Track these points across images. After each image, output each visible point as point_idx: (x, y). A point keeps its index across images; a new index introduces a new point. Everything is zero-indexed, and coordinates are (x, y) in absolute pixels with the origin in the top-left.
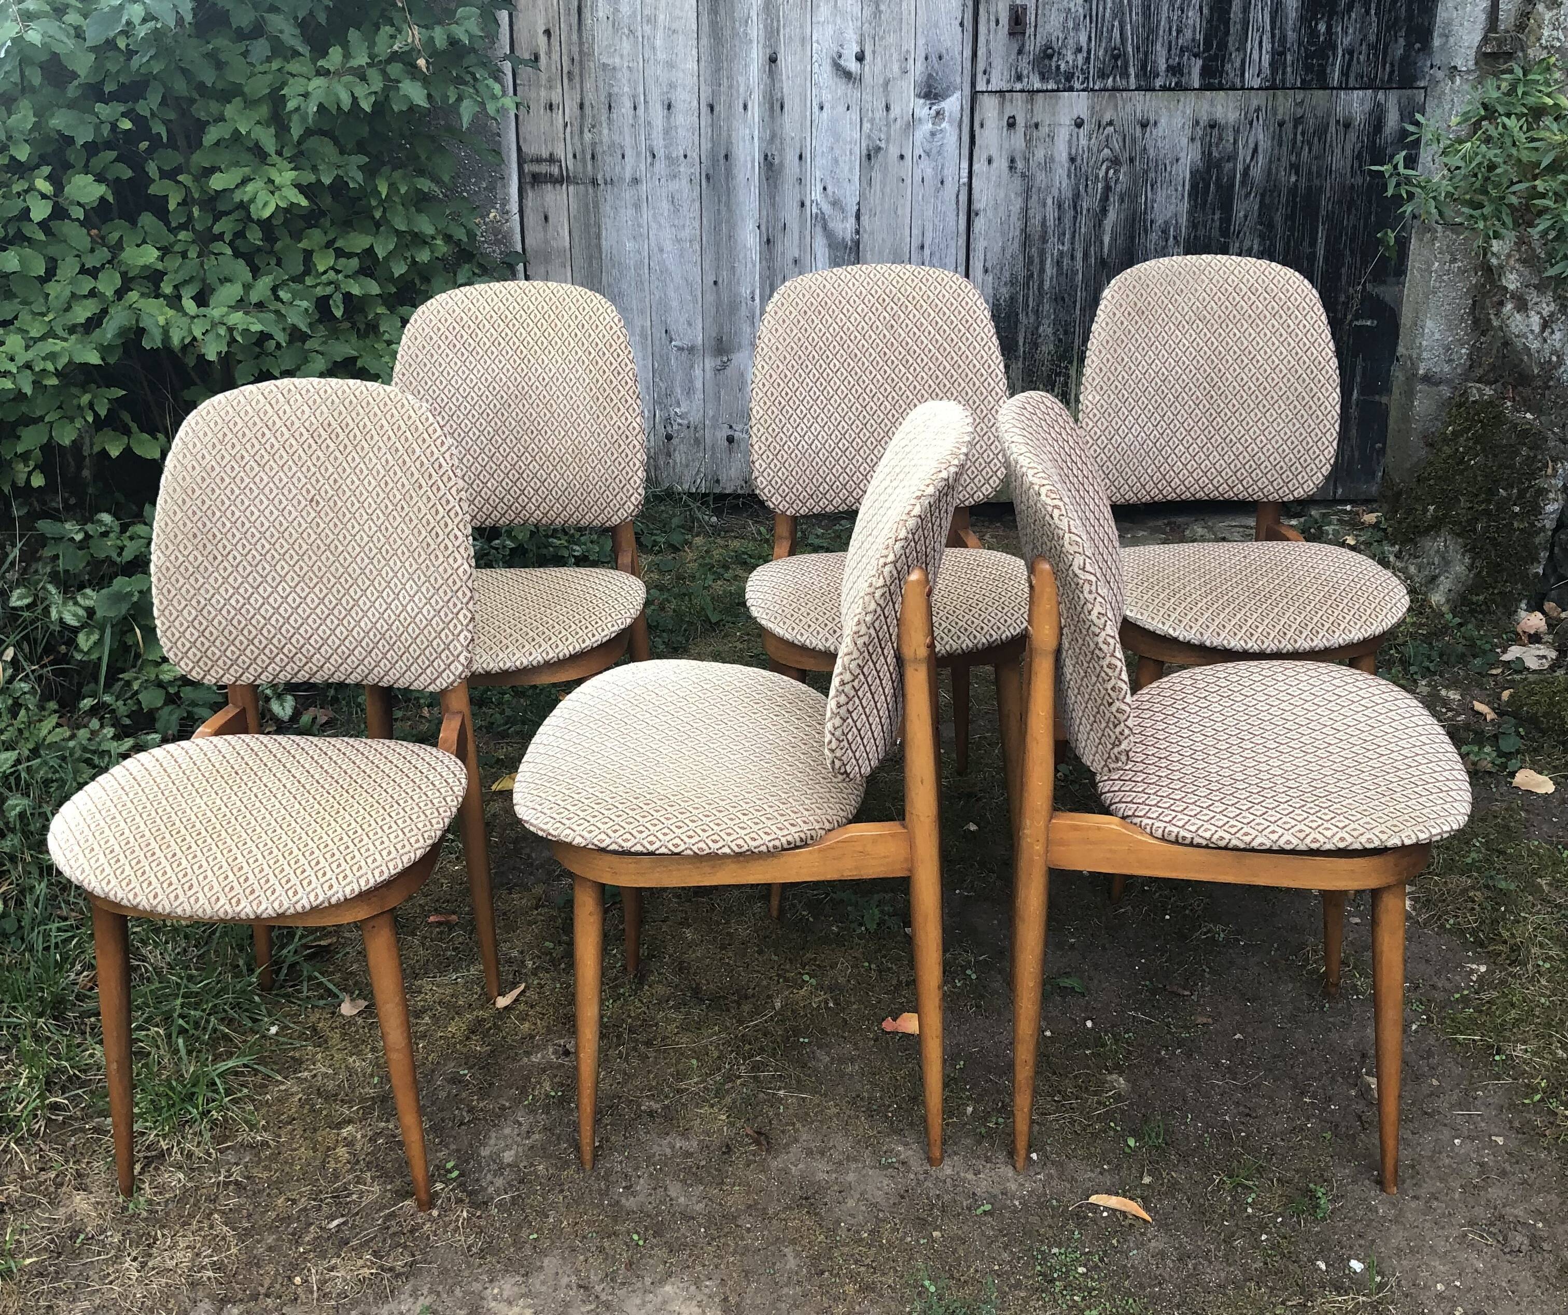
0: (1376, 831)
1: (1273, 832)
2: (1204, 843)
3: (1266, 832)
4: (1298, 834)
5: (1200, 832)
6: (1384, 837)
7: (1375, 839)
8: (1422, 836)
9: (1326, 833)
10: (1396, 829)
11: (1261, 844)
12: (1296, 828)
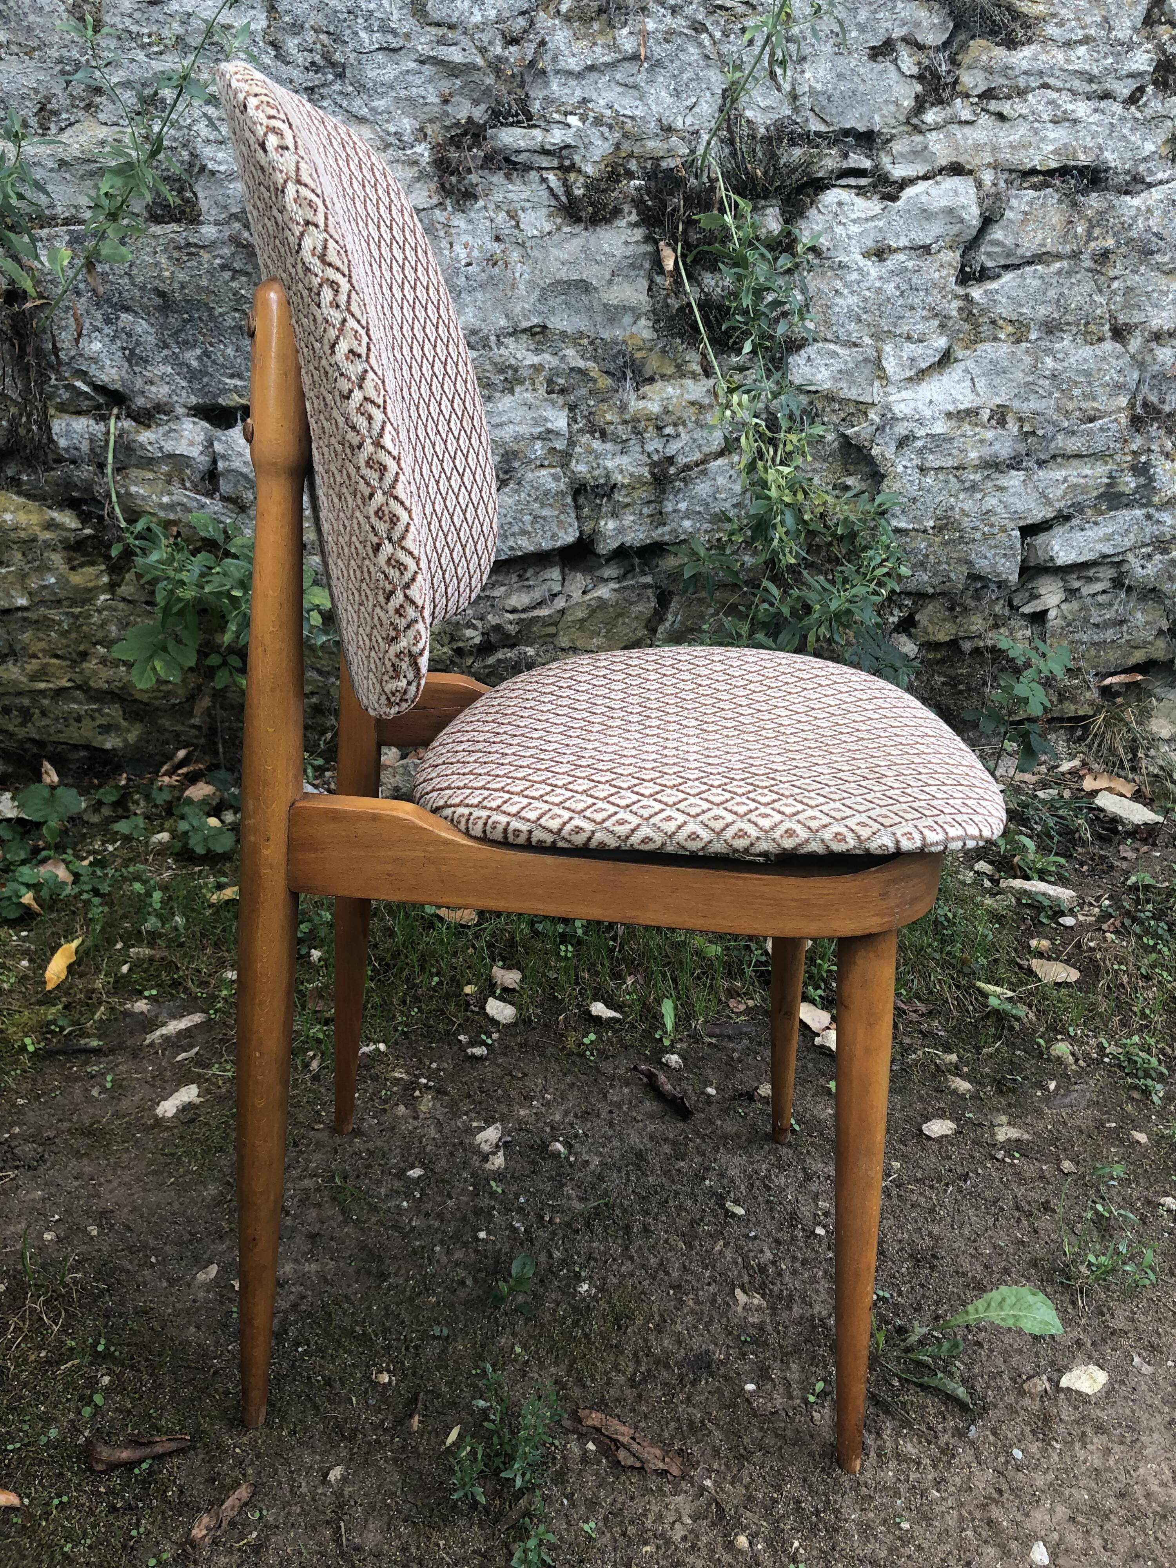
0: (851, 823)
1: (669, 819)
2: (549, 838)
3: (655, 820)
4: (712, 824)
5: (543, 821)
6: (865, 833)
7: (849, 835)
8: (932, 837)
9: (762, 822)
10: (887, 822)
11: (646, 840)
12: (710, 814)
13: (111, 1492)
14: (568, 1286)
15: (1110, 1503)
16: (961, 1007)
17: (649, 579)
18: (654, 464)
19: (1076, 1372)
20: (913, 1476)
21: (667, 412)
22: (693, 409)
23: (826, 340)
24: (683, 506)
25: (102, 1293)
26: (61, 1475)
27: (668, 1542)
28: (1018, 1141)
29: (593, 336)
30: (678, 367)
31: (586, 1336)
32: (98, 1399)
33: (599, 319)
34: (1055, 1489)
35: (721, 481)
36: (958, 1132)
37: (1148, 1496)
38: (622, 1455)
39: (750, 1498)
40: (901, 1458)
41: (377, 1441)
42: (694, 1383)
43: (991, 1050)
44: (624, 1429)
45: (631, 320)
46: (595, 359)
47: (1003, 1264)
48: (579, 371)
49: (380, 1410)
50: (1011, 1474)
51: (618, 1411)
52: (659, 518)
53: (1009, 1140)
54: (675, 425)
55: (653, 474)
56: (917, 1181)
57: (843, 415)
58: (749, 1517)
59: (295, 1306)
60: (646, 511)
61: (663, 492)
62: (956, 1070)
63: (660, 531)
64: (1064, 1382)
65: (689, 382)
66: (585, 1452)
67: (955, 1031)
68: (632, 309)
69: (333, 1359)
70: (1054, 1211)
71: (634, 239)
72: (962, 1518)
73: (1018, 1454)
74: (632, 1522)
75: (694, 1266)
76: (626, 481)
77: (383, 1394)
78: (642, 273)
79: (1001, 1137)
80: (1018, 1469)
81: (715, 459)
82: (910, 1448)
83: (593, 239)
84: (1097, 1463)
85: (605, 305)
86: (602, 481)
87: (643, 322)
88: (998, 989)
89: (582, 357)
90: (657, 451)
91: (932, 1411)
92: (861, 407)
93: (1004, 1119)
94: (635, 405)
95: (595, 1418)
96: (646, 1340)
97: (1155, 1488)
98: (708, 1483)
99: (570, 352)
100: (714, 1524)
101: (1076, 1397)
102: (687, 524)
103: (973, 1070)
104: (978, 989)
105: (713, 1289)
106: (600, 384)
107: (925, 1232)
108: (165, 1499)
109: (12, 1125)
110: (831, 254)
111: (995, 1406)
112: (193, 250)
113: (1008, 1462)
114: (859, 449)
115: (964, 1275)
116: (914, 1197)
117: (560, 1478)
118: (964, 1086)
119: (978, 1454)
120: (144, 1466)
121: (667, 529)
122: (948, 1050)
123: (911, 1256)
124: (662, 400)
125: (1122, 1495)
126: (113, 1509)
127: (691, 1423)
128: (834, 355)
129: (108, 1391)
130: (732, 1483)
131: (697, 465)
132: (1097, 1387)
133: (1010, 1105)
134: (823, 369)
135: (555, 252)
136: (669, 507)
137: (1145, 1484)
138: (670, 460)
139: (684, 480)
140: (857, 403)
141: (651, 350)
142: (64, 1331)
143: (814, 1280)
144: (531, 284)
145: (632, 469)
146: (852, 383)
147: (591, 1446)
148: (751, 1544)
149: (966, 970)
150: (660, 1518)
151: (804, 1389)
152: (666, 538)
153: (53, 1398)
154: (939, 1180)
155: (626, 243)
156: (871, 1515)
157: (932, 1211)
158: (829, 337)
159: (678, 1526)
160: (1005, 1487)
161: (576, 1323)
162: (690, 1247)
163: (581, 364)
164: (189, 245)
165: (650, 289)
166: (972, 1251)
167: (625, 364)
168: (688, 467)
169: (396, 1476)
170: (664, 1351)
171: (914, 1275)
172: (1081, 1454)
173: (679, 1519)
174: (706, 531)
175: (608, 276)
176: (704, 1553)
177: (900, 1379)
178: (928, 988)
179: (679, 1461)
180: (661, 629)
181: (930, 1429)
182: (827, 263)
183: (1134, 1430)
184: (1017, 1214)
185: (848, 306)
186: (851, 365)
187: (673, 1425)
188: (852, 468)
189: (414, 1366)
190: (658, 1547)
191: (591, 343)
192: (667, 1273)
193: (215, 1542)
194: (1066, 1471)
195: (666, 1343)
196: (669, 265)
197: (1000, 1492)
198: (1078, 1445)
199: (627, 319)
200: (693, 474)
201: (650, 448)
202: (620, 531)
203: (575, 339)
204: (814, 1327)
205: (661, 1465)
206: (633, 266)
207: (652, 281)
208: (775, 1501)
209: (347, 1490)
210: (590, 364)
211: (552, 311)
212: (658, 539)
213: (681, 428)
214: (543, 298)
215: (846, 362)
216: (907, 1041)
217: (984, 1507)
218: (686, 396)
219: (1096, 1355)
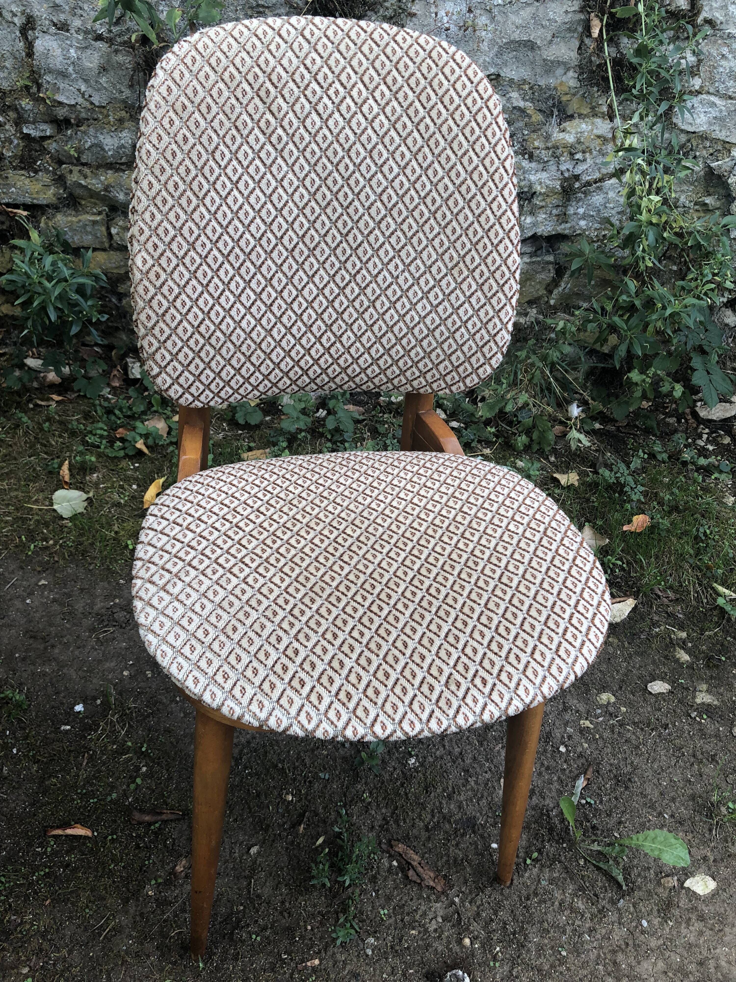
13: (138, 836)
14: (403, 758)
15: (692, 967)
16: (698, 599)
17: (551, 258)
18: (565, 179)
19: (698, 878)
20: (577, 923)
21: (579, 142)
22: (599, 141)
23: (708, 93)
24: (581, 211)
25: (148, 716)
26: (115, 821)
27: (426, 931)
28: (709, 705)
29: (533, 82)
30: (593, 108)
31: (406, 794)
32: (139, 781)
33: (538, 71)
34: (661, 950)
35: (611, 195)
36: (671, 692)
37: (717, 967)
38: (411, 873)
39: (478, 914)
40: (573, 910)
41: (280, 835)
42: (463, 835)
43: (711, 633)
44: (416, 857)
45: (563, 72)
46: (532, 100)
47: (672, 794)
48: (519, 109)
49: (283, 816)
50: (637, 934)
51: (415, 844)
52: (563, 218)
53: (703, 703)
54: (584, 152)
55: (562, 187)
56: (634, 723)
57: (711, 151)
58: (475, 927)
59: (248, 742)
60: (555, 212)
61: (569, 200)
62: (683, 644)
63: (563, 226)
64: (687, 884)
65: (598, 121)
66: (391, 866)
67: (690, 616)
68: (564, 64)
69: (263, 781)
70: (717, 762)
71: (573, 9)
72: (599, 956)
73: (645, 923)
74: (408, 914)
75: (480, 758)
76: (543, 191)
77: (287, 807)
78: (576, 35)
79: (698, 701)
80: (643, 932)
81: (610, 178)
82: (580, 905)
83: (541, 9)
84: (692, 939)
85: (544, 60)
86: (526, 190)
87: (571, 74)
88: (727, 592)
89: (523, 99)
90: (568, 170)
91: (600, 884)
92: (727, 146)
93: (704, 687)
94: (557, 136)
95: (401, 848)
96: (441, 803)
97: (723, 964)
98: (457, 900)
99: (514, 95)
100: (453, 926)
101: (692, 894)
102: (583, 223)
103: (694, 646)
104: (713, 589)
105: (487, 776)
106: (533, 119)
107: (629, 761)
108: (165, 845)
109: (116, 597)
110: (723, 27)
111: (640, 888)
112: (261, 9)
113: (637, 927)
114: (719, 177)
115: (645, 796)
116: (629, 735)
117: (373, 880)
118: (684, 657)
119: (620, 917)
120: (157, 825)
121: (568, 225)
122: (682, 628)
123: (615, 776)
124: (577, 133)
125: (701, 964)
126: (138, 847)
127: (455, 860)
128: (713, 105)
129: (145, 777)
130: (470, 903)
131: (596, 182)
132: (707, 891)
133: (712, 677)
134: (702, 115)
135: (513, 17)
136: (571, 211)
137: (717, 959)
138: (577, 178)
139: (585, 193)
140: (725, 142)
141: (574, 95)
142: (126, 735)
143: (550, 782)
144: (493, 42)
145: (548, 182)
146: (723, 126)
147: (395, 863)
148: (472, 943)
149: (709, 574)
150: (424, 914)
151: (526, 852)
152: (567, 232)
153: (117, 774)
154: (648, 726)
155: (566, 12)
156: (546, 941)
157: (637, 747)
158: (711, 90)
159: (434, 922)
160: (631, 942)
161: (402, 785)
162: (481, 744)
163: (521, 104)
164: (258, 5)
165: (580, 48)
166: (655, 781)
167: (554, 106)
168: (589, 184)
169: (286, 858)
170: (450, 811)
171: (614, 790)
172: (684, 931)
173: (435, 917)
174: (596, 229)
175: (549, 38)
176: (445, 941)
177: (586, 860)
178: (680, 582)
179: (443, 882)
180: (555, 292)
181: (596, 895)
182: (719, 34)
183: (722, 923)
184: (692, 760)
185: (730, 68)
186: (725, 113)
187: (445, 858)
188: (712, 190)
189: (307, 794)
190: (419, 932)
191: (531, 88)
192: (463, 761)
193: (186, 876)
194: (671, 940)
195: (452, 806)
196: (595, 33)
197: (627, 945)
198: (684, 925)
199: (560, 71)
200: (591, 189)
201: (563, 168)
202: (534, 224)
203: (519, 85)
204: (542, 814)
205: (432, 883)
206: (569, 30)
207: (582, 42)
208: (492, 920)
209: (259, 860)
210: (529, 104)
211: (505, 64)
212: (560, 231)
213: (587, 155)
214: (499, 54)
215: (721, 111)
216: (656, 618)
217: (614, 952)
218: (595, 131)
219: (713, 869)
